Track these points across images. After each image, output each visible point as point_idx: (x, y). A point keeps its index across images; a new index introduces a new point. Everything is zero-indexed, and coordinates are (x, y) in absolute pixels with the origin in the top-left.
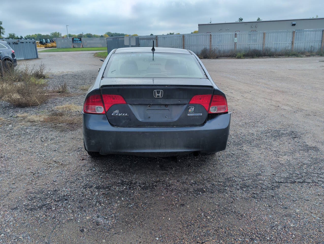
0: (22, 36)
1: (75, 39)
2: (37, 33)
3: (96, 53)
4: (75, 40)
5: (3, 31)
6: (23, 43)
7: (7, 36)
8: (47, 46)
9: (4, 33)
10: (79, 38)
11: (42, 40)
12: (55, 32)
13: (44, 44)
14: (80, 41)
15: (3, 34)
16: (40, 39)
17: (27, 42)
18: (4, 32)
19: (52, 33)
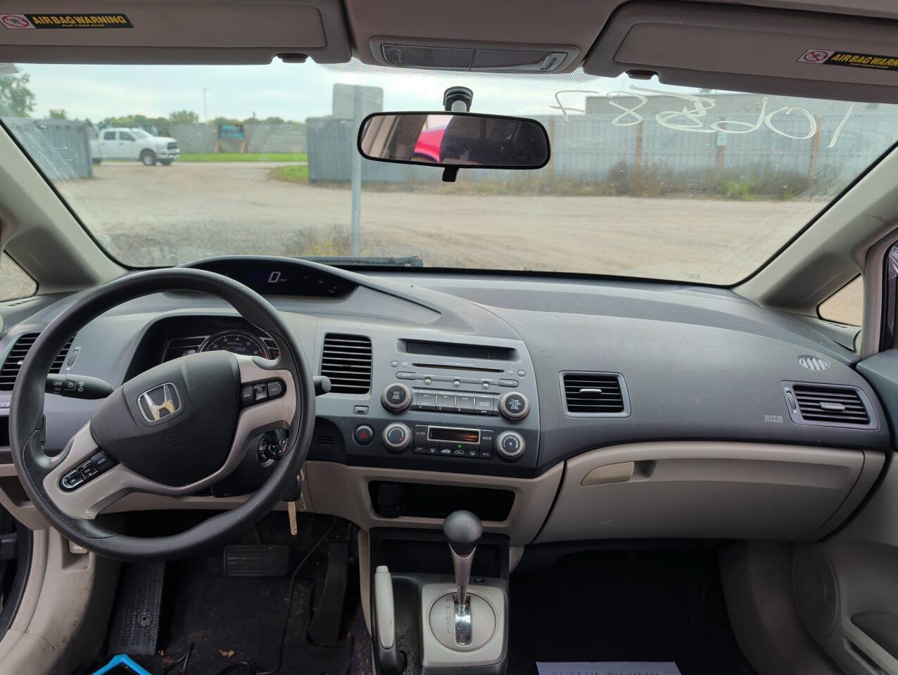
1: (225, 127)
3: (277, 168)
4: (226, 130)
9: (34, 107)
14: (239, 132)
15: (31, 110)
18: (35, 104)
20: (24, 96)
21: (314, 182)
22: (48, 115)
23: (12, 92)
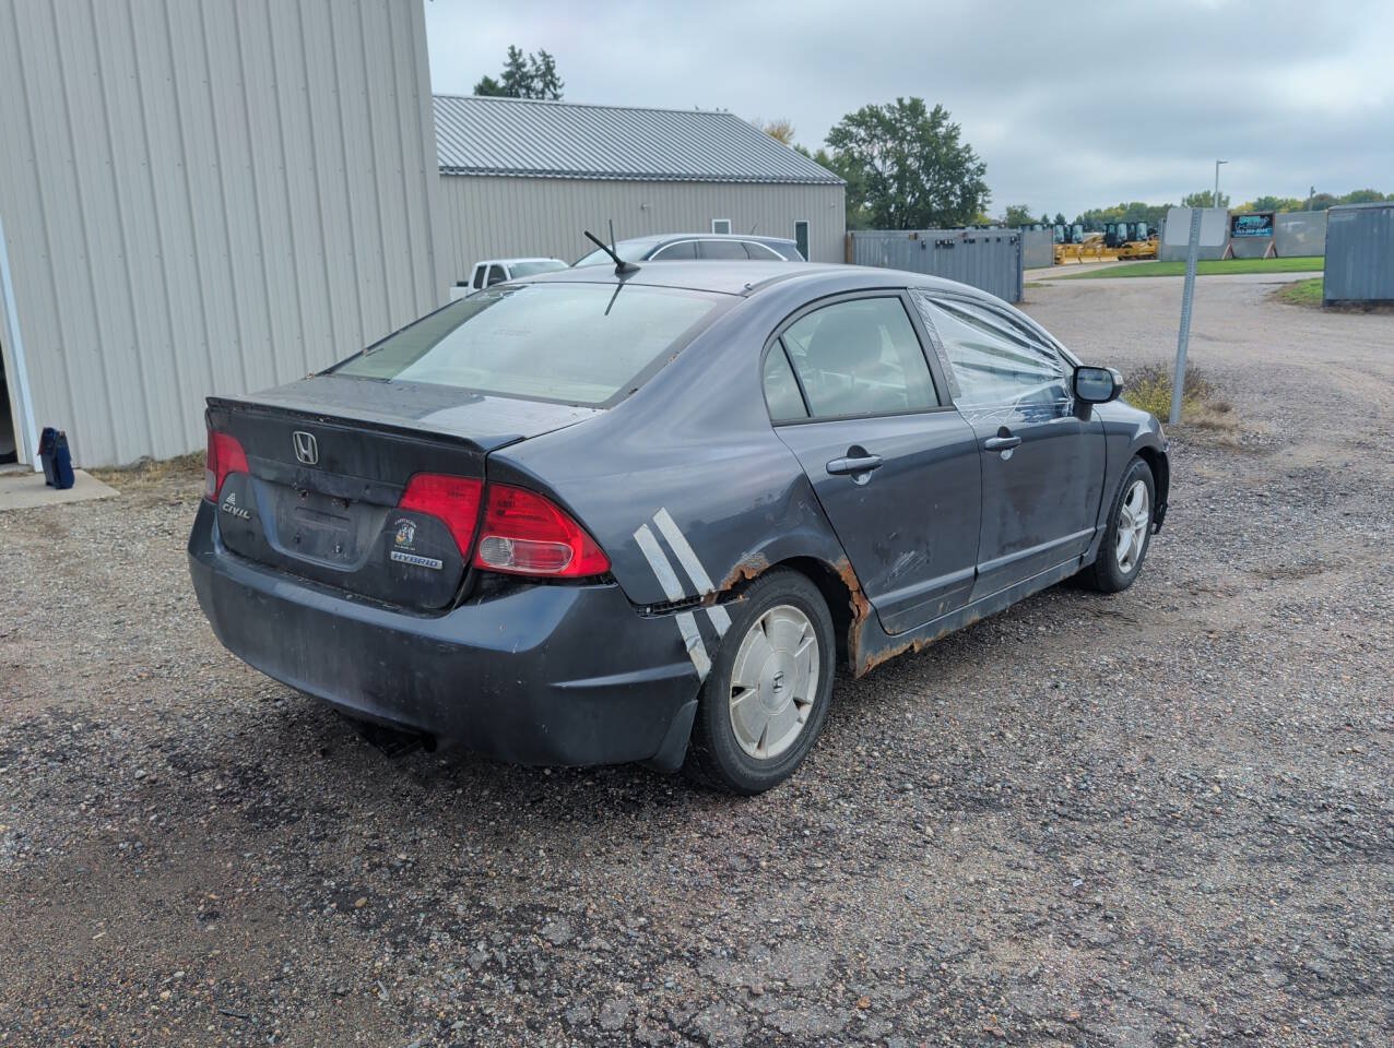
0: (1064, 214)
1: (1243, 220)
2: (1128, 201)
3: (1297, 282)
4: (1245, 224)
5: (986, 198)
6: (973, 241)
7: (1000, 217)
8: (1132, 252)
9: (987, 206)
10: (1262, 216)
11: (1116, 229)
12: (1201, 192)
13: (1119, 246)
14: (1265, 227)
15: (983, 209)
16: (1108, 225)
17: (987, 240)
18: (989, 202)
19: (1191, 196)
20: (977, 192)
21: (1332, 305)
22: (1005, 213)
23: (963, 187)
